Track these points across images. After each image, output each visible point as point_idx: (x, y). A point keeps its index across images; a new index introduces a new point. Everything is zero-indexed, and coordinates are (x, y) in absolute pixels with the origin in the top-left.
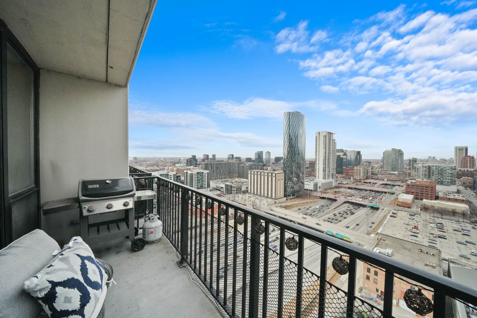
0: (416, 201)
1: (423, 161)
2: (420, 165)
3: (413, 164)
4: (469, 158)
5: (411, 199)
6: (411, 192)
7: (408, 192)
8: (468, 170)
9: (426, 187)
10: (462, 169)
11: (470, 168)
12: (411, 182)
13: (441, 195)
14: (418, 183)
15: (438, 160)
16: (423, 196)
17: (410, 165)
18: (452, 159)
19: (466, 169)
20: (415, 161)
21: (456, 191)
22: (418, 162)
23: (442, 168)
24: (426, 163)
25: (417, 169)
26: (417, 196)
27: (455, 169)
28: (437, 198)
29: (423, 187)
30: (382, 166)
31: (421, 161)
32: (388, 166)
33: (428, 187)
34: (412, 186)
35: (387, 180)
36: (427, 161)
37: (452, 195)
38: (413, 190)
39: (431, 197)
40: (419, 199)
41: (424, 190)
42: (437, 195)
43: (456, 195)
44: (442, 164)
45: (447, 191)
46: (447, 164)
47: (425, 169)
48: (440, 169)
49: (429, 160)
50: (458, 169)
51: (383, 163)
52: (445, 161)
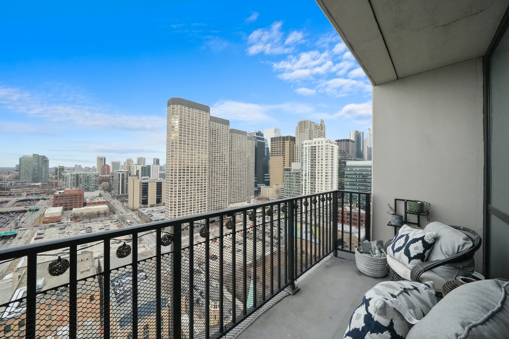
0: (65, 212)
1: (70, 170)
2: (68, 174)
3: (60, 173)
4: (106, 166)
5: (60, 211)
6: (60, 204)
7: (56, 204)
8: (106, 176)
9: (75, 196)
10: (102, 176)
11: (107, 175)
12: (60, 193)
13: (88, 201)
14: (68, 193)
15: (84, 168)
16: (72, 205)
17: (56, 174)
18: (94, 167)
19: (104, 176)
20: (62, 169)
21: (99, 195)
22: (65, 171)
23: (88, 176)
24: (73, 171)
25: (65, 178)
26: (67, 207)
27: (98, 176)
28: (85, 204)
29: (72, 196)
30: (16, 177)
31: (68, 170)
32: (27, 176)
33: (77, 195)
34: (61, 197)
35: (26, 195)
36: (74, 169)
37: (96, 199)
38: (61, 202)
39: (80, 205)
40: (69, 209)
41: (74, 199)
42: (85, 202)
43: (99, 198)
44: (87, 172)
45: (92, 197)
46: (91, 172)
47: (73, 177)
48: (86, 177)
49: (76, 168)
50: (100, 176)
51: (20, 173)
52: (89, 169)
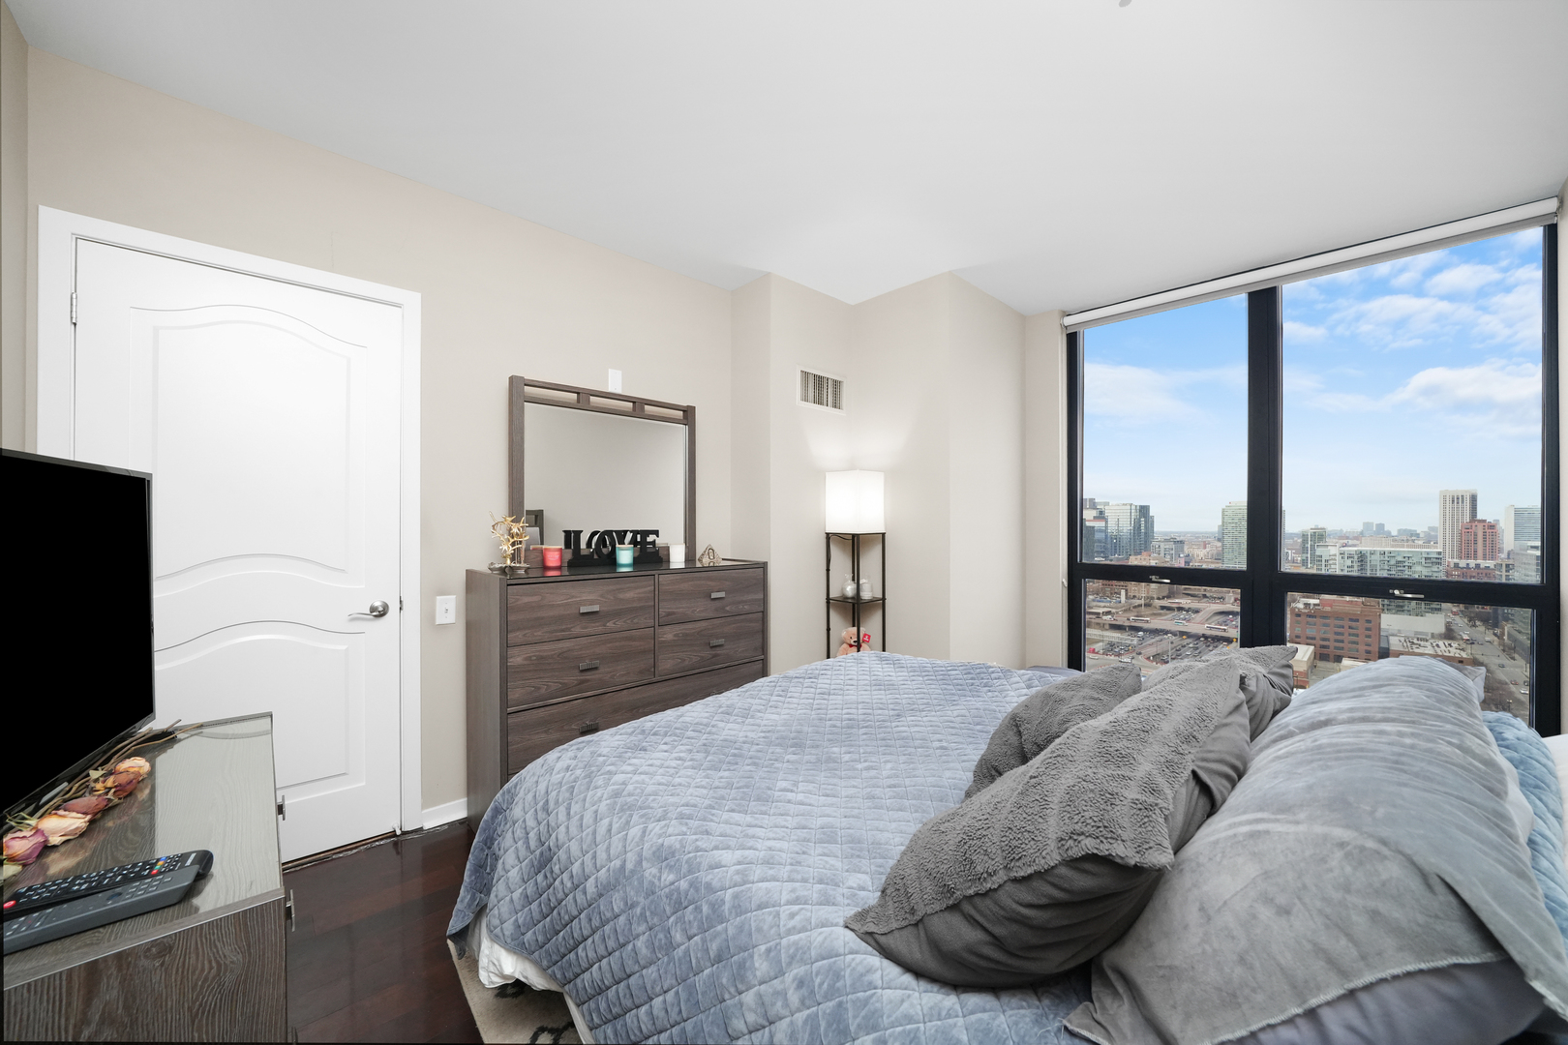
0: (1321, 664)
1: (1347, 538)
2: (1333, 551)
3: (1312, 547)
4: (1480, 526)
5: (1306, 659)
6: (1307, 638)
7: (1297, 637)
8: (1478, 566)
9: (1351, 620)
10: (1463, 563)
11: (1484, 558)
12: (1307, 605)
13: (1395, 643)
14: (1328, 609)
15: (1394, 533)
16: (1342, 648)
17: (1304, 550)
19: (1472, 563)
20: (1320, 536)
21: (1443, 630)
22: (1328, 541)
23: (1400, 559)
24: (1355, 542)
25: (1323, 563)
26: (1325, 651)
27: (1438, 561)
28: (1384, 654)
29: (1342, 619)
30: (1218, 554)
31: (1339, 537)
32: (1236, 554)
33: (1357, 620)
34: (1310, 616)
35: (1232, 600)
36: (1359, 537)
37: (1428, 644)
38: (1310, 632)
39: (1368, 652)
40: (1332, 657)
41: (1346, 631)
42: (1384, 645)
43: (1441, 643)
44: (1401, 546)
45: (1416, 633)
46: (1420, 546)
47: (1349, 562)
48: (1393, 562)
49: (1365, 534)
50: (1450, 560)
51: (1223, 545)
52: (1412, 536)
